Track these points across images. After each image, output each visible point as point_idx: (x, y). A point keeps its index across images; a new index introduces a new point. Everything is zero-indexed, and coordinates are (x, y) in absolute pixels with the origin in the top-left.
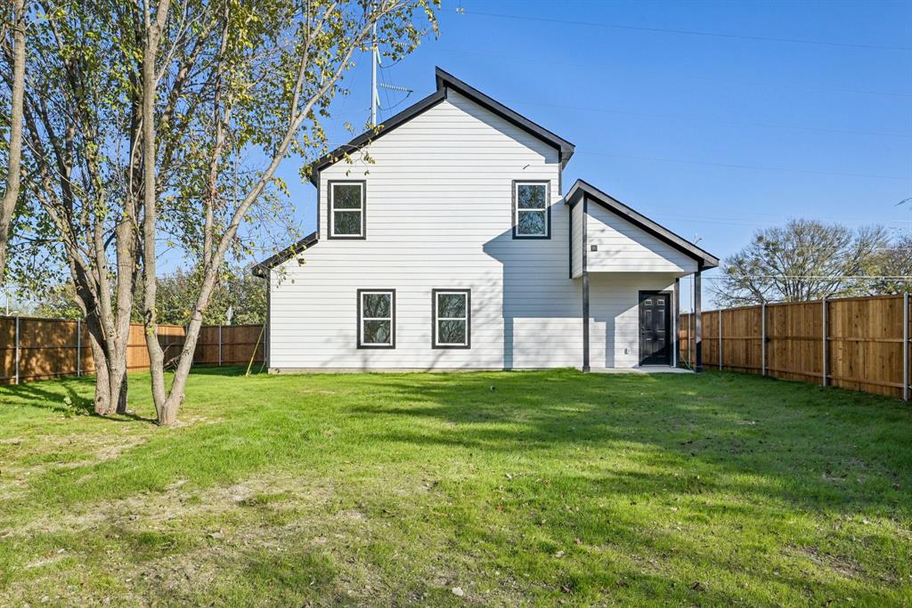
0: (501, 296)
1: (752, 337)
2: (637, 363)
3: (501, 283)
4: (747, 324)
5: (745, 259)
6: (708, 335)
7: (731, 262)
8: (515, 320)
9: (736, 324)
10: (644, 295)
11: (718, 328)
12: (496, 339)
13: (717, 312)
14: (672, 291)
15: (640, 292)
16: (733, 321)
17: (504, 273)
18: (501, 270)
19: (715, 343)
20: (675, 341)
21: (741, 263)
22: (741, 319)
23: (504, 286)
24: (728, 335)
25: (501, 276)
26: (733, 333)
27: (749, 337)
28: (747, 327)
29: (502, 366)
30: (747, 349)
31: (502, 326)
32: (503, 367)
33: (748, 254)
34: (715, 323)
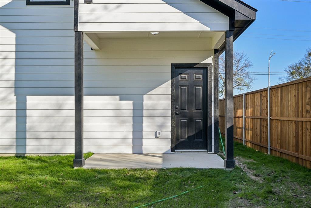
0: (13, 70)
1: (303, 119)
2: (169, 148)
3: (13, 55)
4: (297, 103)
5: (301, 66)
6: (259, 115)
7: (293, 68)
8: (29, 98)
9: (285, 102)
10: (177, 69)
11: (267, 107)
12: (8, 121)
13: (266, 90)
14: (210, 64)
15: (173, 65)
16: (281, 99)
17: (16, 44)
18: (13, 41)
19: (264, 123)
20: (213, 122)
21: (298, 68)
22: (290, 97)
23: (16, 59)
24: (276, 115)
25: (13, 48)
26: (281, 114)
27: (299, 119)
28: (297, 107)
29: (13, 151)
30: (297, 133)
31: (14, 106)
32: (15, 152)
33: (303, 63)
34: (264, 102)
